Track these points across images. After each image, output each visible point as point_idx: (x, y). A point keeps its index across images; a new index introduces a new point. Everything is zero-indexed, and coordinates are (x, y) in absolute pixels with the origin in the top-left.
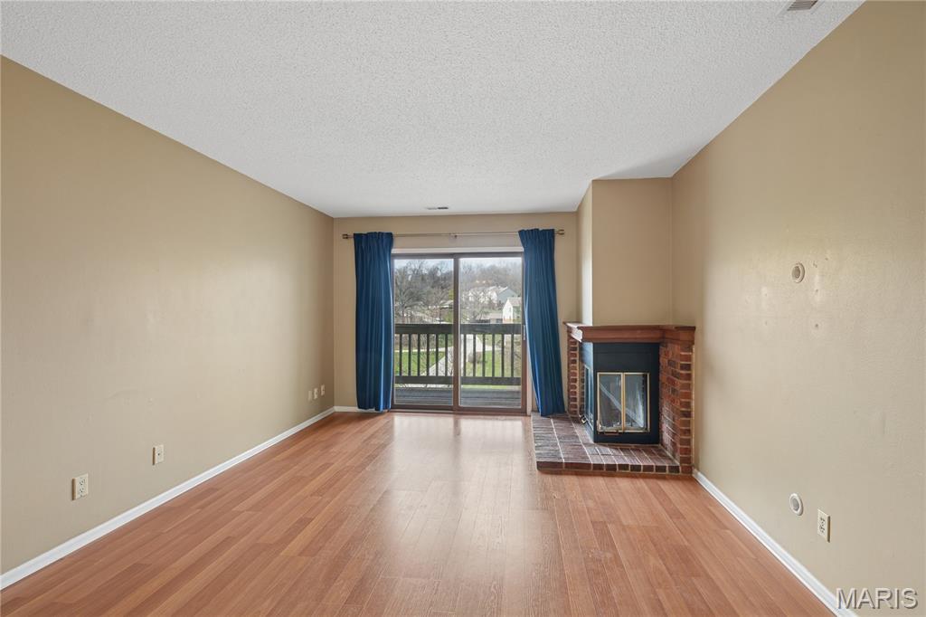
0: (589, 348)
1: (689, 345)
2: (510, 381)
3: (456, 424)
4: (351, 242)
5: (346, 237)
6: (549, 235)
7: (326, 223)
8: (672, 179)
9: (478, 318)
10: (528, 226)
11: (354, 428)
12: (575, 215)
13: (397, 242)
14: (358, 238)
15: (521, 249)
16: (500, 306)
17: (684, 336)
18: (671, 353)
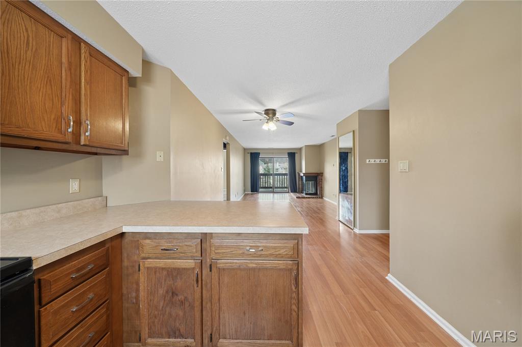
0: (304, 177)
1: (322, 176)
2: (285, 188)
3: (273, 195)
4: (249, 155)
5: (248, 153)
6: (294, 153)
7: (245, 149)
10: (289, 152)
11: (249, 196)
12: (300, 149)
13: (260, 154)
14: (251, 154)
15: (287, 156)
17: (321, 174)
18: (320, 177)
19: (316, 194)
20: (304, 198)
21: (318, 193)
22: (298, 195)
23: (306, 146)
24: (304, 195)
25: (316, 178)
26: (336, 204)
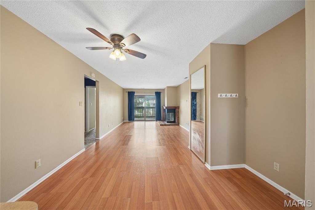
0: (166, 110)
1: (179, 109)
2: (153, 117)
3: (145, 123)
4: (127, 93)
5: (126, 92)
6: (160, 93)
7: (124, 90)
8: (177, 87)
9: (136, 106)
11: (127, 124)
12: (164, 90)
13: (135, 93)
14: (129, 92)
15: (155, 95)
16: (142, 103)
17: (178, 108)
18: (177, 110)
19: (174, 122)
20: (166, 125)
21: (176, 121)
22: (162, 123)
23: (167, 87)
24: (166, 123)
25: (175, 110)
26: (189, 130)
